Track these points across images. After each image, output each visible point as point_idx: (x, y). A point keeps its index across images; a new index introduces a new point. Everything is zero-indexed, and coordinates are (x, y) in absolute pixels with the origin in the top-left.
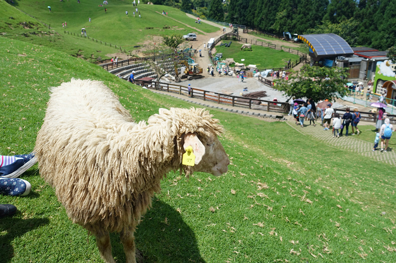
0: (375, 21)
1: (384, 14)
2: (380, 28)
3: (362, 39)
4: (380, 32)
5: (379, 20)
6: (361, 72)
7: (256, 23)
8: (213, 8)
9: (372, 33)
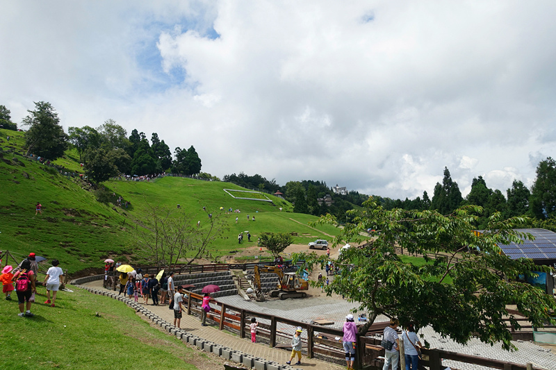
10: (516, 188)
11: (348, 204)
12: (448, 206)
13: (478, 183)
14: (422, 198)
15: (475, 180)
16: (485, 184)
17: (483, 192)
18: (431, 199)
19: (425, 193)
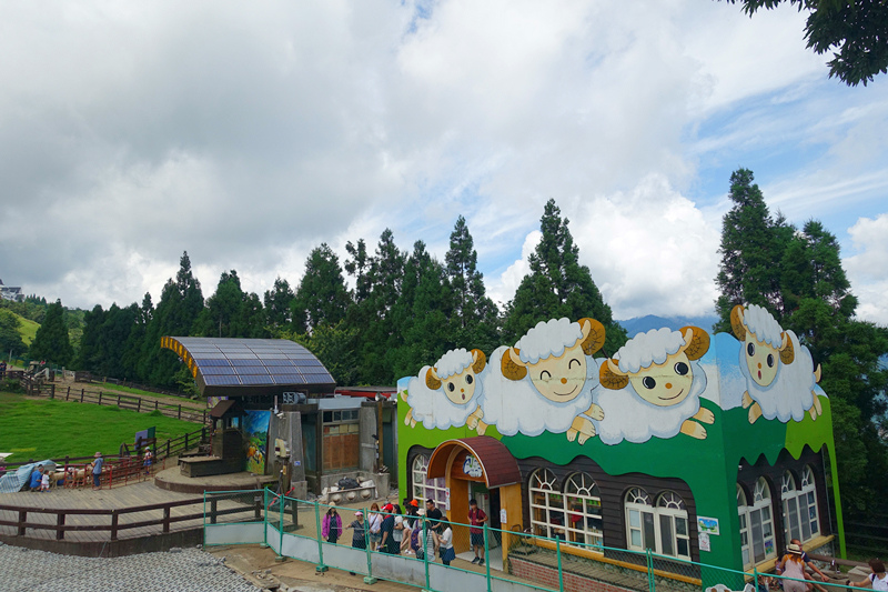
0: (395, 323)
1: (411, 305)
2: (407, 339)
3: (371, 370)
4: (410, 344)
5: (403, 318)
6: (363, 445)
7: (141, 370)
8: (42, 343)
9: (391, 353)
10: (278, 290)
11: (10, 317)
12: (179, 319)
13: (229, 283)
14: (141, 306)
15: (224, 275)
16: (239, 284)
17: (233, 295)
18: (155, 307)
19: (148, 297)
